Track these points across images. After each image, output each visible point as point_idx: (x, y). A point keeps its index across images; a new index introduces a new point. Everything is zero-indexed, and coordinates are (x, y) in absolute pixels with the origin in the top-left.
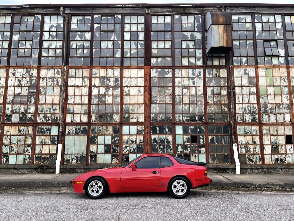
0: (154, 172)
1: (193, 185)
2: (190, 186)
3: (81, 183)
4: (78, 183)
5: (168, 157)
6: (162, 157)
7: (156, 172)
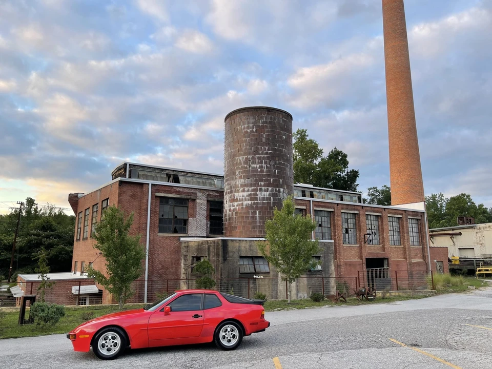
0: (195, 315)
1: (247, 331)
2: (243, 332)
3: (87, 336)
4: (81, 337)
5: (215, 295)
6: (206, 294)
7: (198, 315)
